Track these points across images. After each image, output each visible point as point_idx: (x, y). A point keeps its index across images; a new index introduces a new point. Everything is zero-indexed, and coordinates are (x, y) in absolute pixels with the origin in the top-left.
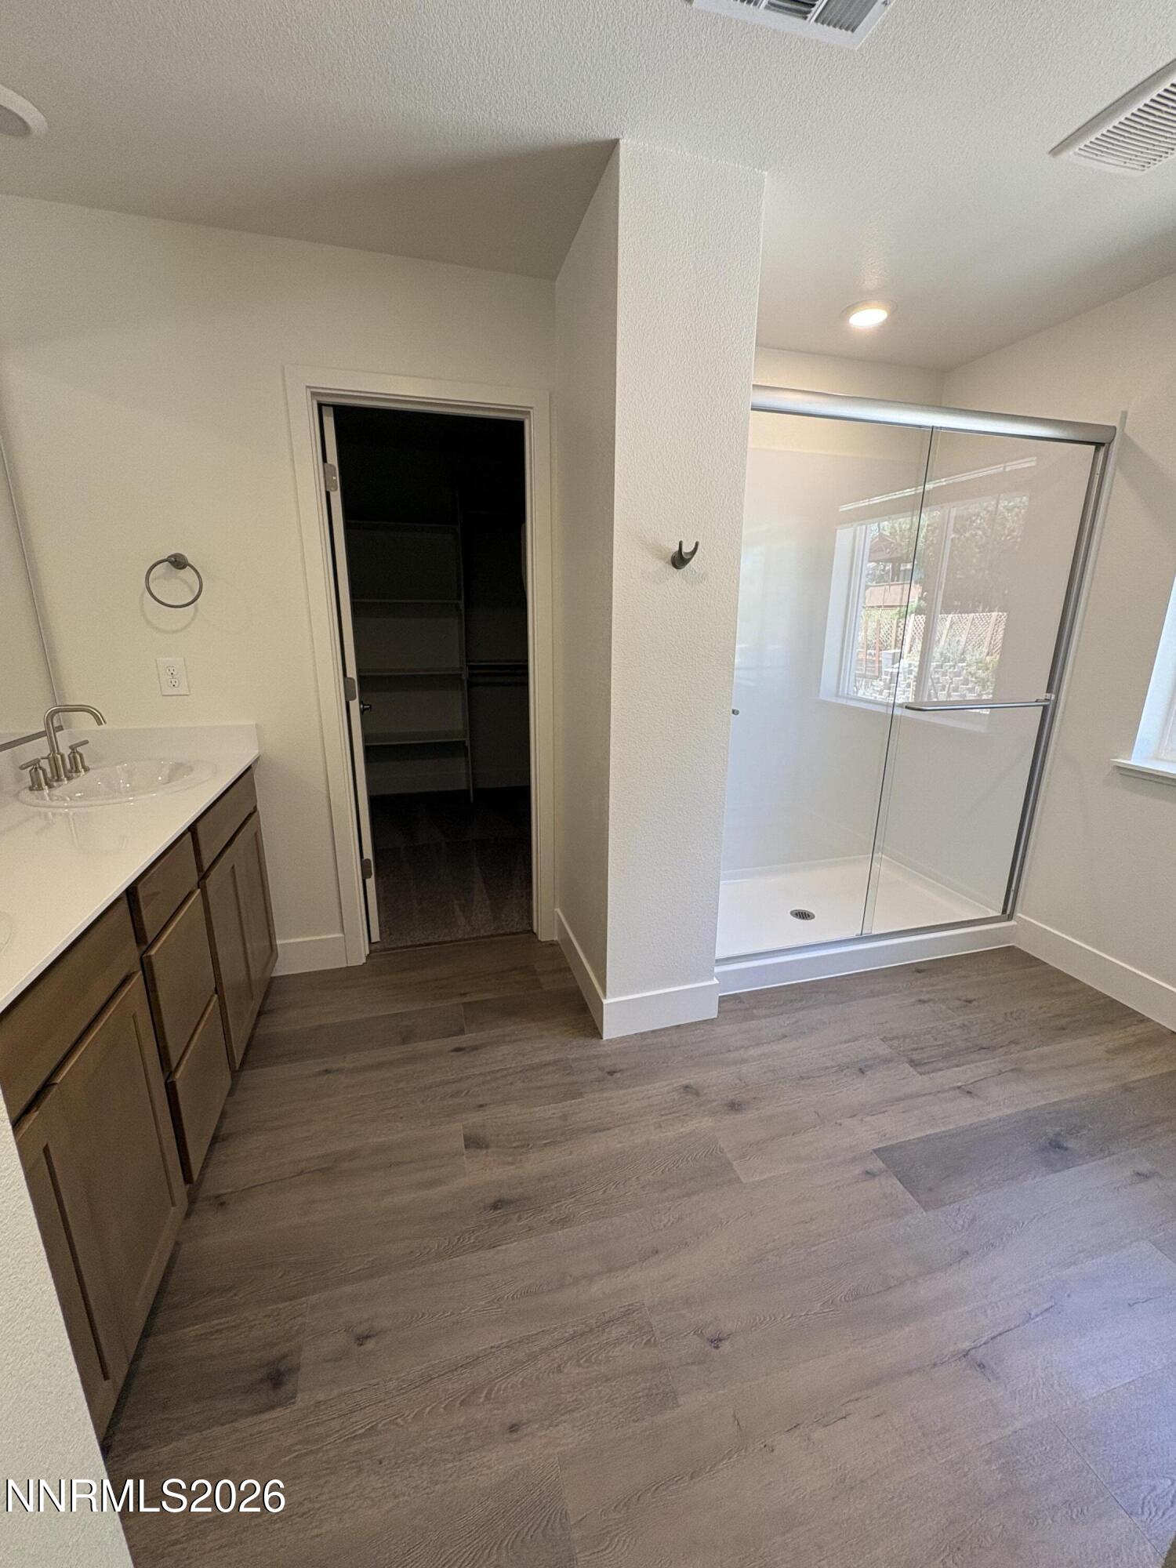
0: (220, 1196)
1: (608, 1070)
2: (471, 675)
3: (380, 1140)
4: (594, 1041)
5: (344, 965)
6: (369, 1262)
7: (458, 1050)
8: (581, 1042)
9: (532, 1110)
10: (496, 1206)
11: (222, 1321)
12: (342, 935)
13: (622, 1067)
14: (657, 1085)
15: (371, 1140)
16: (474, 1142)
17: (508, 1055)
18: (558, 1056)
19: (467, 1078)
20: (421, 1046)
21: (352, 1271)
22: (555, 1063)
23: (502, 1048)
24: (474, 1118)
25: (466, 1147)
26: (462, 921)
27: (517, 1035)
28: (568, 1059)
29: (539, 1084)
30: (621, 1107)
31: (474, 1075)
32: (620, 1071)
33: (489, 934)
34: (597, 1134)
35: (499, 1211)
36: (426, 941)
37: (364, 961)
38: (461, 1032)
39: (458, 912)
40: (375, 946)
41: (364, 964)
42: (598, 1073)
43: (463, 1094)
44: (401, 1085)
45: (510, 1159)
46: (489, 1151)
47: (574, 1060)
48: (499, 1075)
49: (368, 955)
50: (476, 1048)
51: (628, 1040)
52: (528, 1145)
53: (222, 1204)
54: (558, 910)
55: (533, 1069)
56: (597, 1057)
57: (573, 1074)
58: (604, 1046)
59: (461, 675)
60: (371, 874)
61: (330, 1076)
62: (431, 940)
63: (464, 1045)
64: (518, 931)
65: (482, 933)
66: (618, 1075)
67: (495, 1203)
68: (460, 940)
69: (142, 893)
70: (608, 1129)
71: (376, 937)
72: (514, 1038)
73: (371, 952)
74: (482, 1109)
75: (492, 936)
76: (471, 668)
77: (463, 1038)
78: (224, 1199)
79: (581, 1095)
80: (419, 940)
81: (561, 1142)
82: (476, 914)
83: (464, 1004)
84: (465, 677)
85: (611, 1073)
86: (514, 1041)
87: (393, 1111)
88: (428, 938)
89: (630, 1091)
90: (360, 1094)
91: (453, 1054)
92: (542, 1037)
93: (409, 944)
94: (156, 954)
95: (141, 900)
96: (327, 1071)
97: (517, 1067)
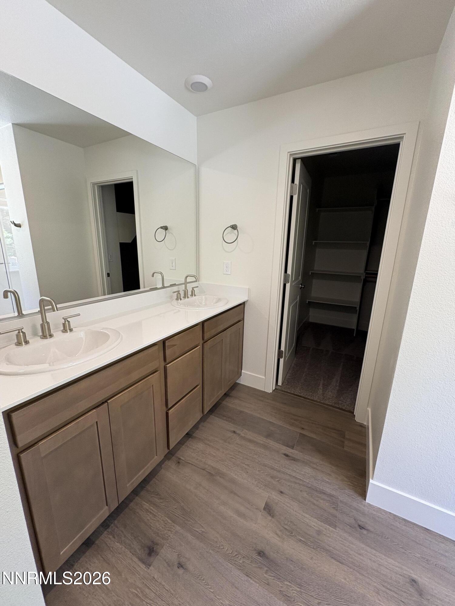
0: (180, 459)
1: (360, 523)
2: (366, 277)
3: (235, 476)
4: (359, 498)
5: (263, 390)
6: (201, 530)
7: (286, 455)
8: (351, 493)
9: (304, 514)
10: (261, 553)
11: (154, 510)
12: (264, 377)
13: (370, 528)
14: (390, 560)
15: (232, 474)
16: (268, 509)
17: (307, 473)
18: (333, 493)
19: (284, 473)
20: (271, 443)
21: (195, 529)
22: (330, 496)
23: (307, 468)
24: (275, 496)
25: (264, 509)
26: (320, 392)
27: (317, 466)
28: (338, 498)
29: (315, 502)
30: (357, 555)
31: (287, 473)
32: (367, 530)
33: (331, 404)
34: (333, 560)
35: (259, 558)
36: (300, 395)
37: (271, 392)
38: (292, 447)
39: (321, 387)
40: (279, 387)
41: (271, 393)
42: (353, 521)
43: (277, 480)
44: (255, 456)
45: (279, 533)
46: (273, 519)
47: (341, 502)
48: (298, 481)
49: (274, 390)
50: (294, 460)
51: (383, 513)
52: (292, 533)
53: (179, 462)
54: (369, 410)
55: (317, 491)
56: (357, 510)
57: (337, 510)
58: (364, 506)
59: (361, 276)
60: (283, 357)
61: (235, 435)
62: (302, 395)
63: (290, 454)
64: (346, 409)
65: (327, 402)
66: (365, 532)
67: (261, 551)
68: (314, 401)
69: (167, 344)
70: (340, 563)
71: (280, 383)
72: (315, 466)
73: (276, 389)
74: (281, 494)
75: (331, 406)
76: (367, 273)
77: (291, 450)
78: (181, 461)
79: (335, 527)
80: (297, 393)
81: (309, 546)
82: (329, 391)
83: (300, 433)
84: (363, 278)
85: (361, 527)
86: (314, 468)
87: (246, 467)
88: (301, 393)
89: (369, 549)
90: (239, 450)
91: (283, 455)
92: (330, 475)
93: (292, 392)
94: (169, 366)
95: (166, 347)
96: (234, 432)
97: (308, 483)
